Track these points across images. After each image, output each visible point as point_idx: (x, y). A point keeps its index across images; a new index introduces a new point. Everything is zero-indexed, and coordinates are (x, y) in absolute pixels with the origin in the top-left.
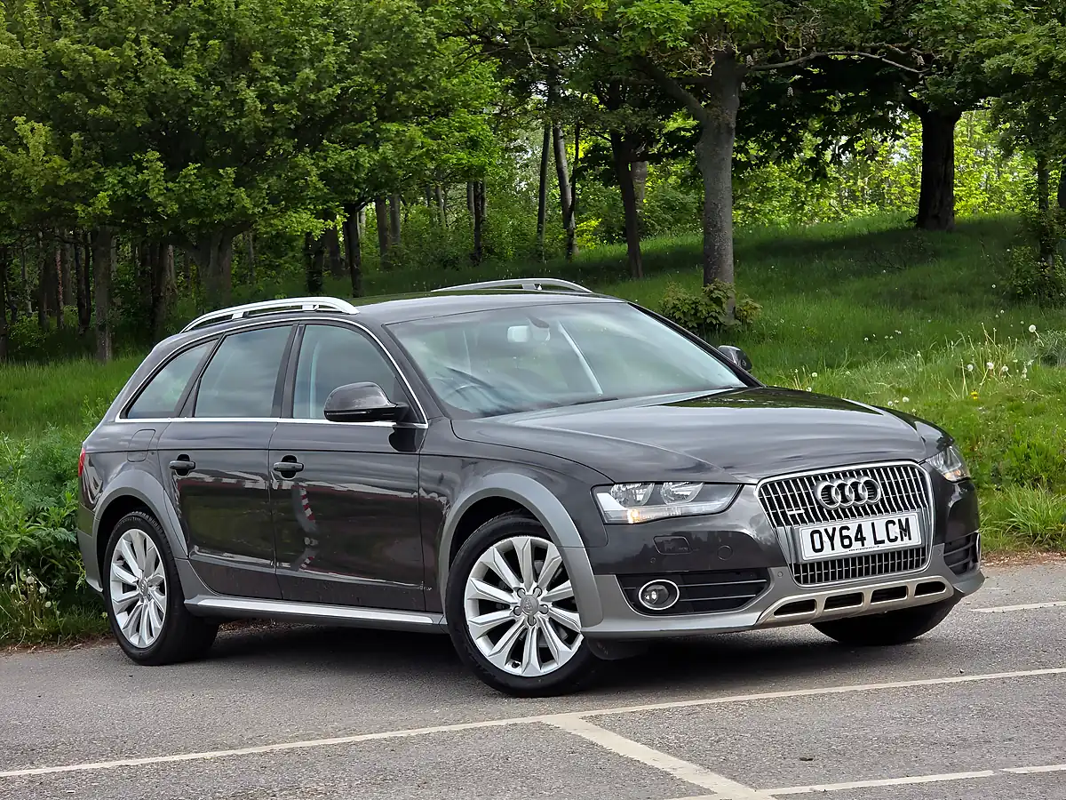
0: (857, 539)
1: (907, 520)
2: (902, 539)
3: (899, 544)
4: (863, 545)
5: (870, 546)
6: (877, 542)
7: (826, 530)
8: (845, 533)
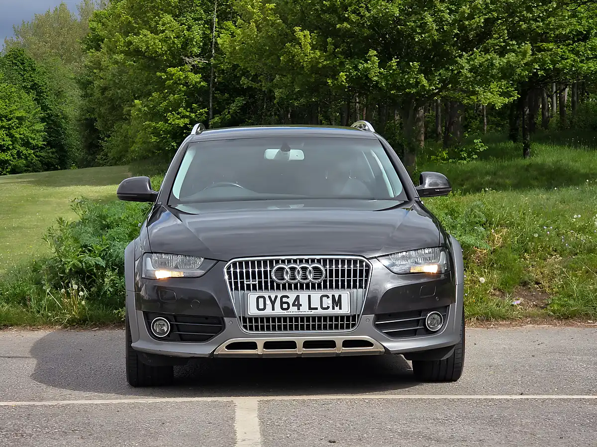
0: (294, 305)
1: (340, 296)
2: (333, 308)
3: (330, 312)
4: (299, 309)
5: (304, 310)
6: (310, 308)
7: (270, 297)
8: (284, 300)
